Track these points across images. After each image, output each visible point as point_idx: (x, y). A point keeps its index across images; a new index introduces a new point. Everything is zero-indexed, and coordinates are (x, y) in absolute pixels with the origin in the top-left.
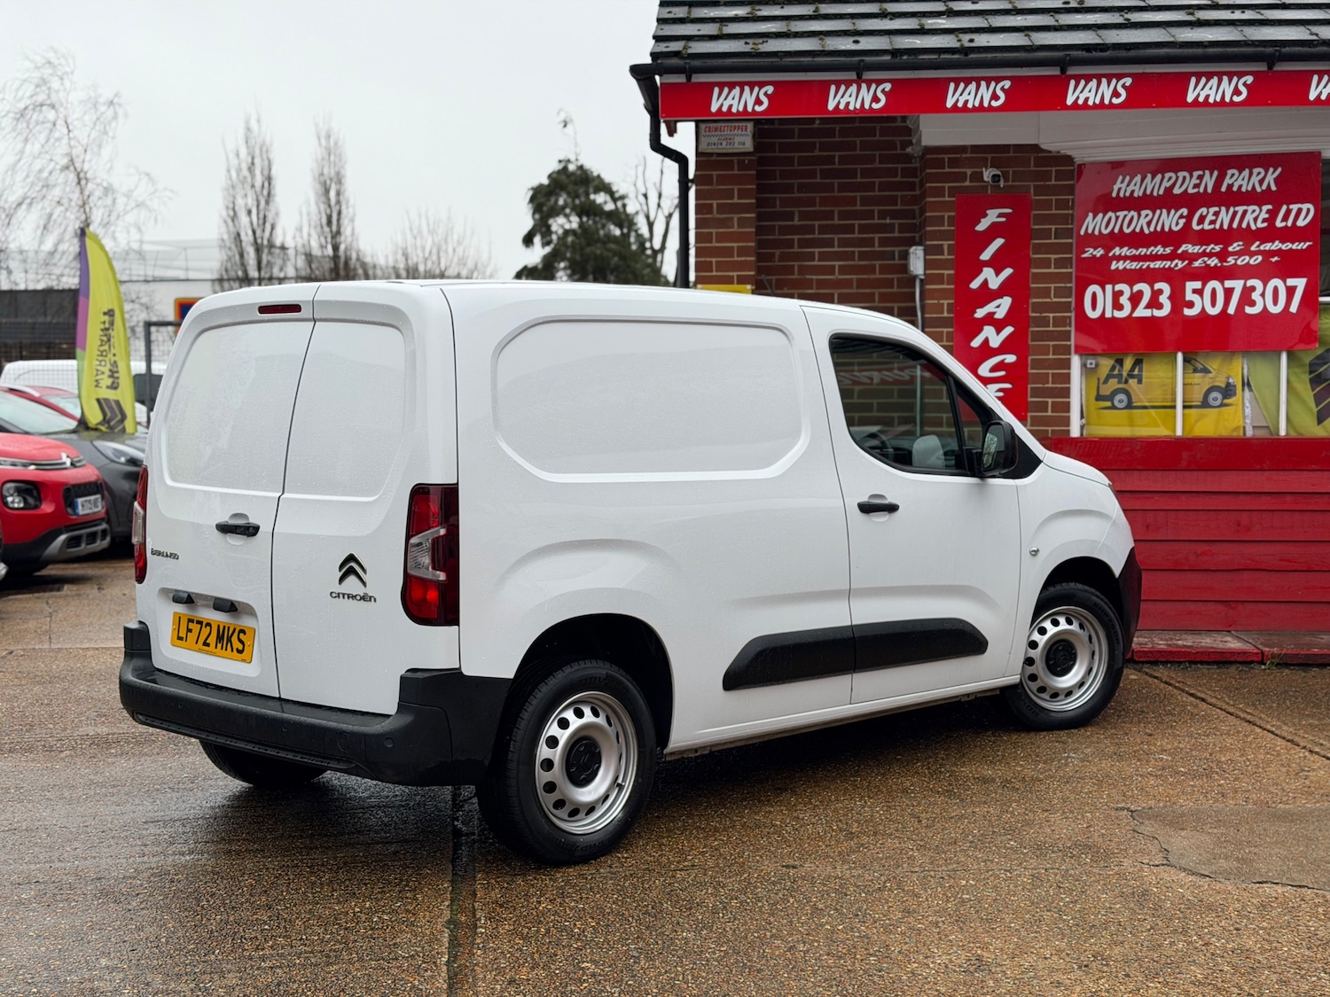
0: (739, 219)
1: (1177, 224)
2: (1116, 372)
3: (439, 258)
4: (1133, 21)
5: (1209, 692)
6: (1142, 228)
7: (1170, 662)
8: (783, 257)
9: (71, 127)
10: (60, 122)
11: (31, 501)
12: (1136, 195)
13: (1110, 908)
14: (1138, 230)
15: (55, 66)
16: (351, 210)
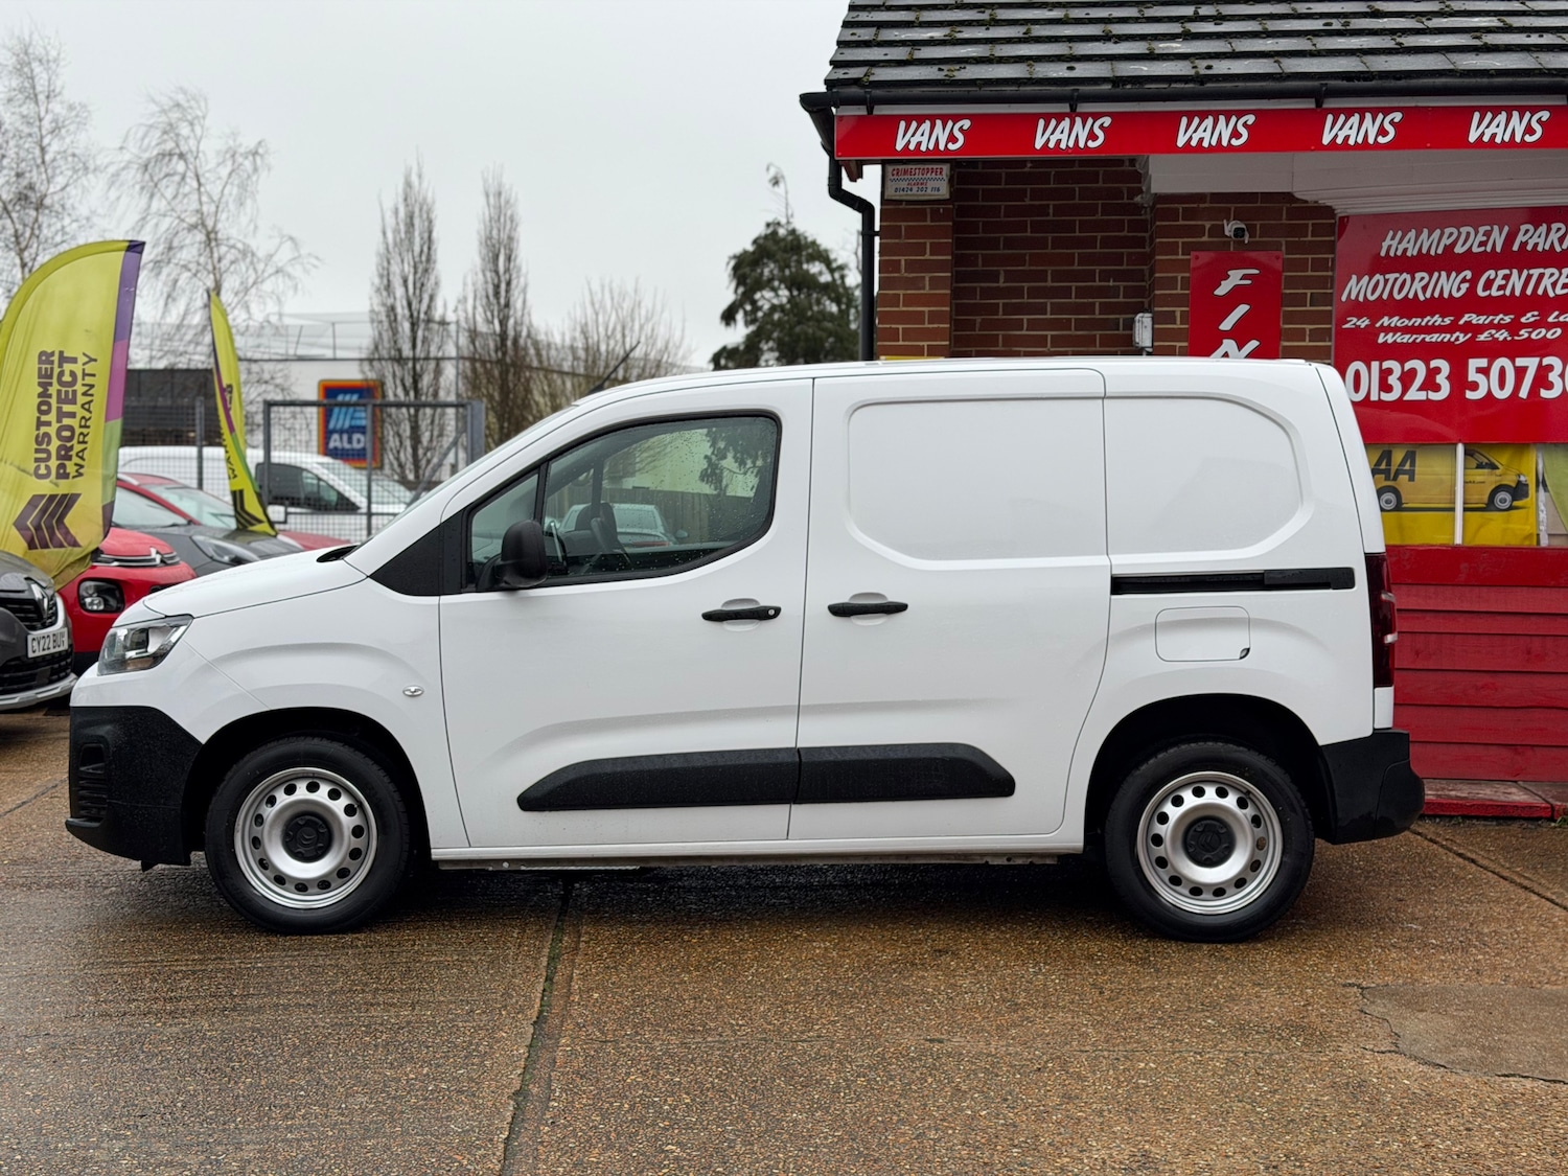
0: (930, 278)
1: (1459, 289)
2: (1383, 466)
3: (624, 336)
4: (1406, 45)
5: (1482, 853)
6: (1416, 294)
7: (1440, 816)
8: (985, 325)
9: (202, 180)
10: (190, 174)
11: (113, 603)
12: (1409, 254)
13: (1316, 1100)
14: (1411, 296)
15: (184, 109)
16: (522, 280)
